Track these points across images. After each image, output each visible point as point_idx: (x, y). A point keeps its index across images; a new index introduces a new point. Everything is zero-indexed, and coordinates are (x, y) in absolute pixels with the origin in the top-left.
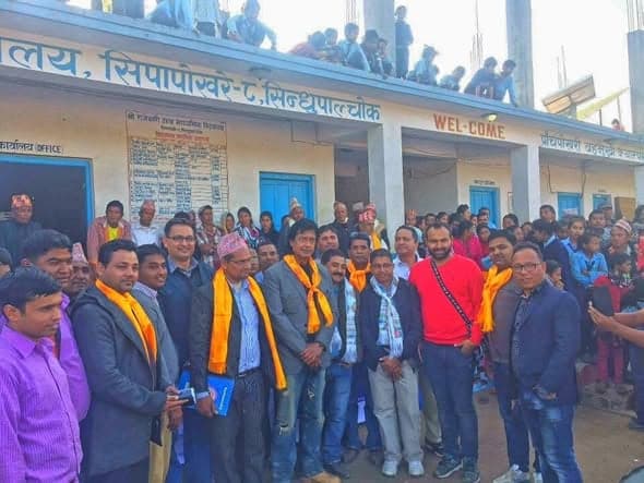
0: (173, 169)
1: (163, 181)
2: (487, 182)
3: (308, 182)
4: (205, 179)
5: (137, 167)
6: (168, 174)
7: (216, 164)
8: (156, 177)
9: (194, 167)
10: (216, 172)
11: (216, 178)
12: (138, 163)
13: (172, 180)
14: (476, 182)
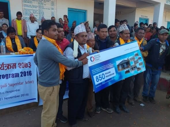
0: (37, 5)
1: (34, 9)
2: (145, 17)
3: (85, 12)
4: (49, 9)
5: (25, 3)
6: (36, 7)
7: (53, 4)
8: (32, 7)
9: (45, 5)
10: (52, 7)
11: (53, 9)
12: (26, 2)
13: (38, 9)
14: (142, 16)
